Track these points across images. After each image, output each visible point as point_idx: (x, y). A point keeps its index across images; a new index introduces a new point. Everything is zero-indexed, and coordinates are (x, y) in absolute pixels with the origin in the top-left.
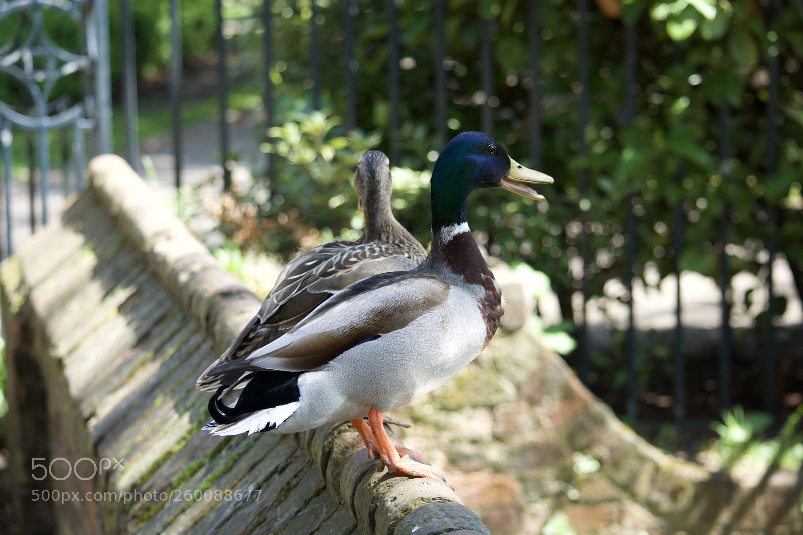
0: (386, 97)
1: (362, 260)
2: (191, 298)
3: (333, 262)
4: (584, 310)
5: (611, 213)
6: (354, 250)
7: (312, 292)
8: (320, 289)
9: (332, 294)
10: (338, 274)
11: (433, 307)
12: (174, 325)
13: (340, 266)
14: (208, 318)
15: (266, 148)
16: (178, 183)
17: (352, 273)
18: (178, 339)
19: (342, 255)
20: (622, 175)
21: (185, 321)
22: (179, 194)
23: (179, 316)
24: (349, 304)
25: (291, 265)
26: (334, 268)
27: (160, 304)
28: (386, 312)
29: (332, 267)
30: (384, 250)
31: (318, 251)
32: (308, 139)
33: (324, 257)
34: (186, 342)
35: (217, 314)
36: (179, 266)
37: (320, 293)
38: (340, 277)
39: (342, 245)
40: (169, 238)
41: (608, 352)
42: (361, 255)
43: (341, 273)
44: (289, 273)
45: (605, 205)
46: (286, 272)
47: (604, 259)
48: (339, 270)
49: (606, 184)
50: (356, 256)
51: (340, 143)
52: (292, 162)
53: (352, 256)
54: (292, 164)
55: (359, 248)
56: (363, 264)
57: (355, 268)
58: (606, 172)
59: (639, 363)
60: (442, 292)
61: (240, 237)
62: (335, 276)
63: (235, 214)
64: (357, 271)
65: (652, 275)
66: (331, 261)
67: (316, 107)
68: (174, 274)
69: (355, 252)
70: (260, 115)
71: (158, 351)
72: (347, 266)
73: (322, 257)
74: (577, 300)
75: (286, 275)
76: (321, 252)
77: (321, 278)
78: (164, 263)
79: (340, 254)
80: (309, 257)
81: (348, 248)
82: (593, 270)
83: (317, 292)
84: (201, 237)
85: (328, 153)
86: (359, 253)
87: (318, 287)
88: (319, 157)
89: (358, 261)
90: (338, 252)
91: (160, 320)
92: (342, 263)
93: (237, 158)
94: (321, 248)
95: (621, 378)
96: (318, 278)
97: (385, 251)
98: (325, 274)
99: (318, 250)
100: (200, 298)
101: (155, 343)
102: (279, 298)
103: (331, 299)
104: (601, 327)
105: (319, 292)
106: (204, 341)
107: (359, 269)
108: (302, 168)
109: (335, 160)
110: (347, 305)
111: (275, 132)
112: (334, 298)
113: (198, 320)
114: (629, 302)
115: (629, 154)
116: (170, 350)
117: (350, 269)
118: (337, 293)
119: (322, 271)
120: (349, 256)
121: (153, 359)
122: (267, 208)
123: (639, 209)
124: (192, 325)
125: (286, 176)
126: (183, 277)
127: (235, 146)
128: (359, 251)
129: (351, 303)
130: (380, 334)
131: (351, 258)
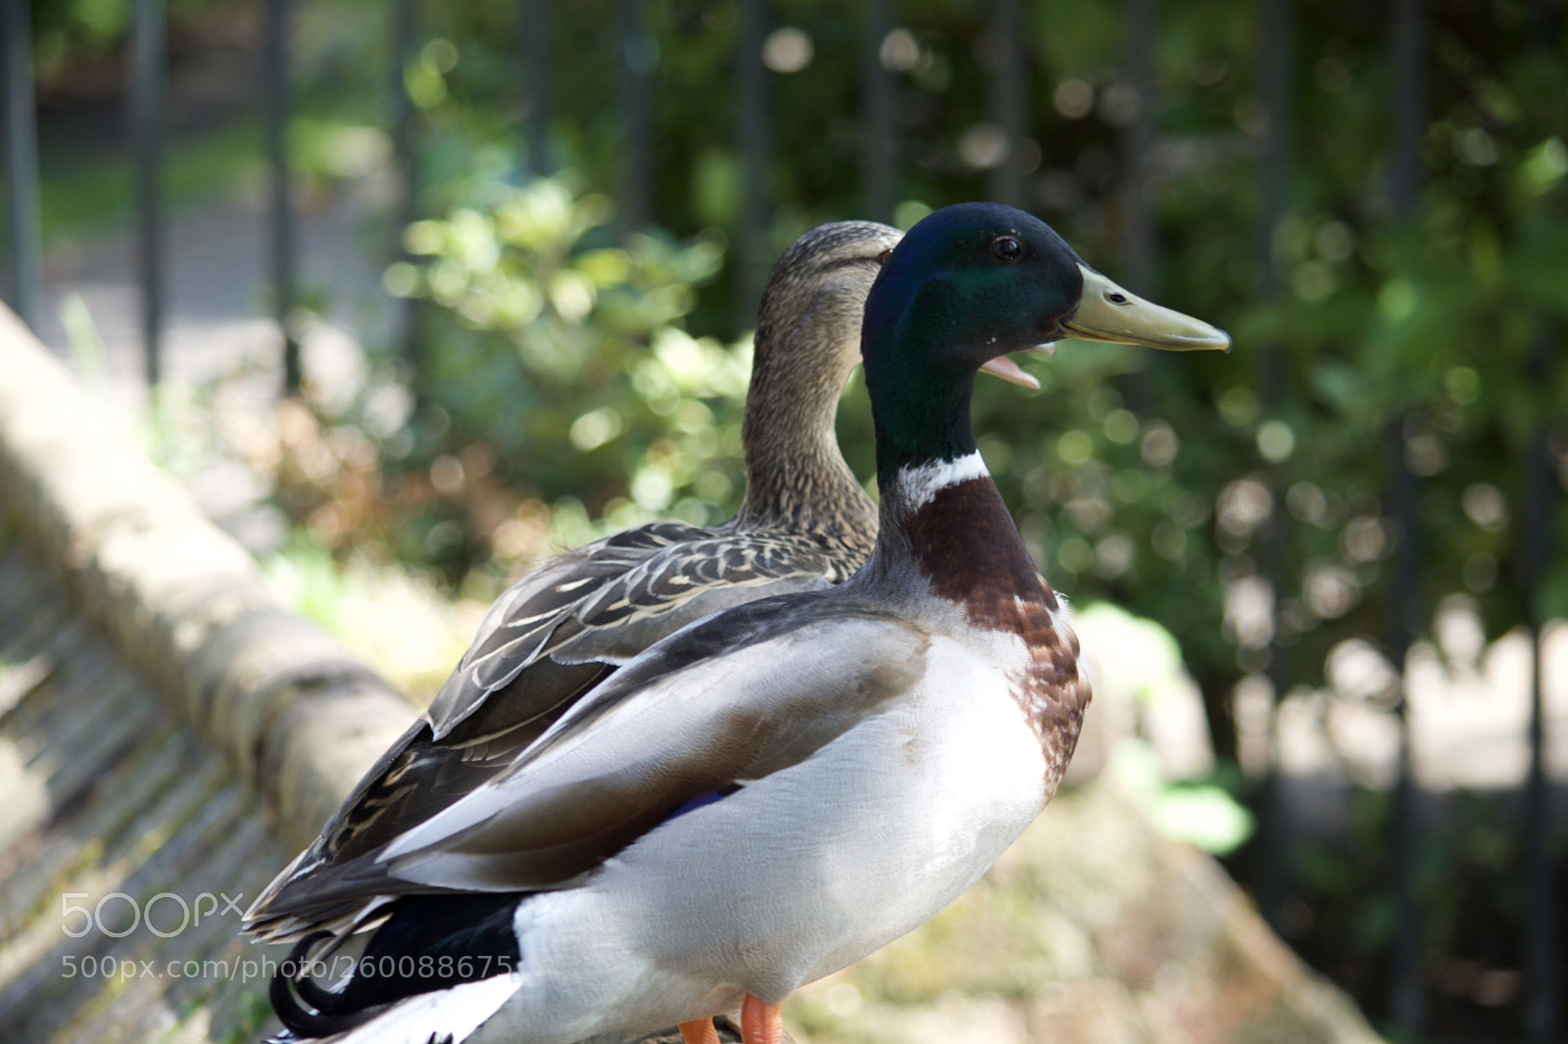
0: (727, 140)
1: (705, 582)
2: (209, 694)
3: (626, 585)
4: (1272, 731)
5: (1350, 465)
6: (687, 552)
7: (563, 663)
8: (584, 654)
9: (613, 668)
10: (635, 618)
11: (885, 703)
12: (159, 767)
13: (642, 597)
14: (260, 748)
15: (402, 282)
16: (153, 372)
17: (673, 613)
18: (175, 806)
19: (652, 567)
20: (1381, 358)
21: (190, 758)
22: (154, 402)
23: (174, 743)
24: (655, 699)
25: (519, 590)
26: (625, 602)
27: (119, 710)
28: (757, 719)
29: (621, 598)
30: (768, 555)
31: (593, 552)
32: (520, 259)
33: (611, 569)
34: (195, 814)
35: (285, 739)
36: (174, 605)
37: (583, 665)
38: (642, 623)
39: (658, 539)
40: (141, 528)
41: (1339, 847)
42: (704, 568)
43: (644, 613)
44: (513, 611)
45: (1332, 443)
46: (507, 607)
47: (1328, 590)
48: (638, 607)
49: (1335, 384)
50: (689, 570)
51: (606, 268)
52: (474, 324)
53: (679, 570)
54: (475, 328)
55: (701, 549)
56: (706, 592)
57: (681, 601)
58: (1339, 350)
59: (1428, 876)
60: (910, 660)
61: (329, 525)
62: (627, 621)
63: (318, 462)
64: (688, 608)
65: (1460, 629)
66: (622, 582)
67: (535, 167)
68: (161, 629)
69: (687, 559)
70: (380, 190)
71: (117, 840)
72: (661, 597)
73: (603, 568)
74: (1251, 702)
75: (505, 616)
76: (600, 555)
77: (590, 628)
78: (130, 597)
79: (648, 563)
80: (571, 568)
81: (672, 547)
82: (1297, 623)
83: (575, 663)
84: (227, 523)
85: (574, 294)
86: (700, 561)
87: (581, 648)
88: (549, 309)
89: (693, 583)
90: (642, 560)
91: (122, 755)
92: (649, 590)
93: (319, 304)
94: (602, 546)
95: (1376, 922)
96: (583, 628)
97: (771, 560)
98: (601, 616)
99: (593, 549)
100: (237, 695)
101: (107, 815)
102: (488, 673)
103: (610, 684)
104: (1318, 781)
105: (580, 662)
106: (249, 811)
107: (694, 603)
108: (499, 339)
109: (595, 317)
110: (651, 703)
111: (426, 237)
112: (619, 681)
113: (230, 754)
114: (1399, 709)
115: (1400, 303)
116: (151, 838)
117: (671, 604)
118: (626, 665)
119: (594, 608)
120: (672, 571)
121: (104, 863)
122: (406, 447)
123: (1425, 453)
124: (213, 768)
125: (455, 358)
126: (188, 637)
127: (315, 270)
128: (698, 557)
129: (661, 696)
130: (740, 782)
131: (675, 575)
